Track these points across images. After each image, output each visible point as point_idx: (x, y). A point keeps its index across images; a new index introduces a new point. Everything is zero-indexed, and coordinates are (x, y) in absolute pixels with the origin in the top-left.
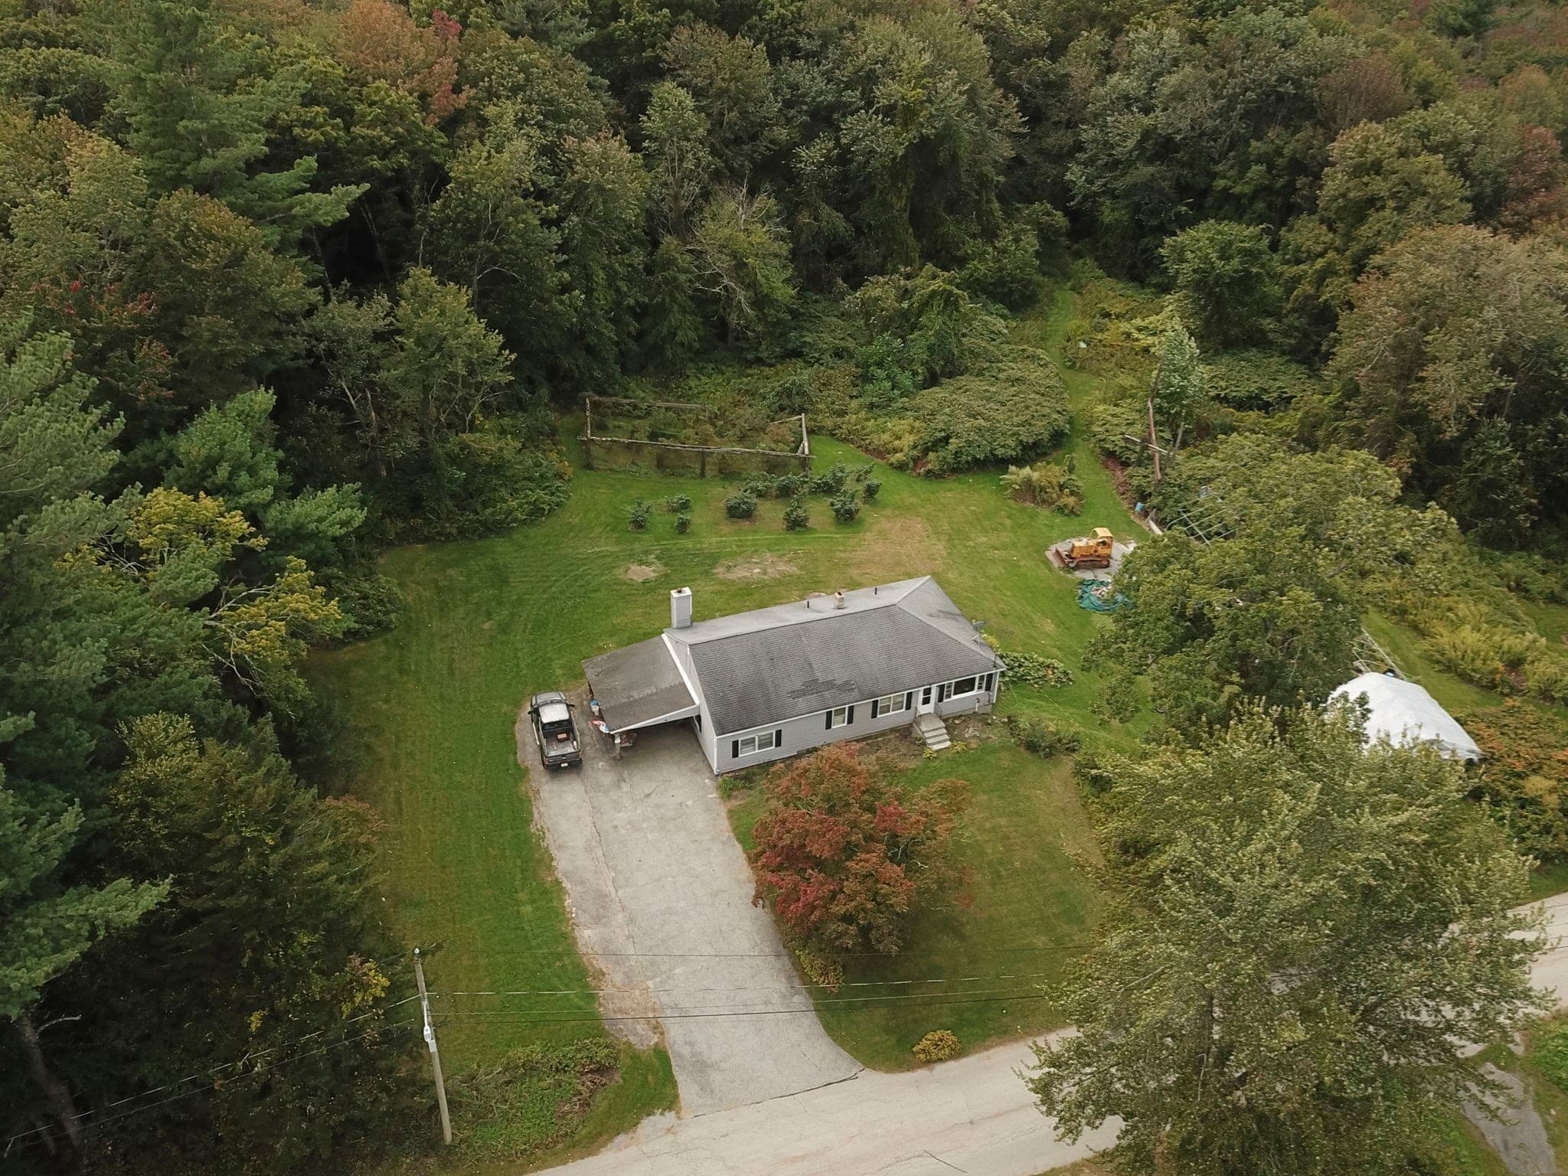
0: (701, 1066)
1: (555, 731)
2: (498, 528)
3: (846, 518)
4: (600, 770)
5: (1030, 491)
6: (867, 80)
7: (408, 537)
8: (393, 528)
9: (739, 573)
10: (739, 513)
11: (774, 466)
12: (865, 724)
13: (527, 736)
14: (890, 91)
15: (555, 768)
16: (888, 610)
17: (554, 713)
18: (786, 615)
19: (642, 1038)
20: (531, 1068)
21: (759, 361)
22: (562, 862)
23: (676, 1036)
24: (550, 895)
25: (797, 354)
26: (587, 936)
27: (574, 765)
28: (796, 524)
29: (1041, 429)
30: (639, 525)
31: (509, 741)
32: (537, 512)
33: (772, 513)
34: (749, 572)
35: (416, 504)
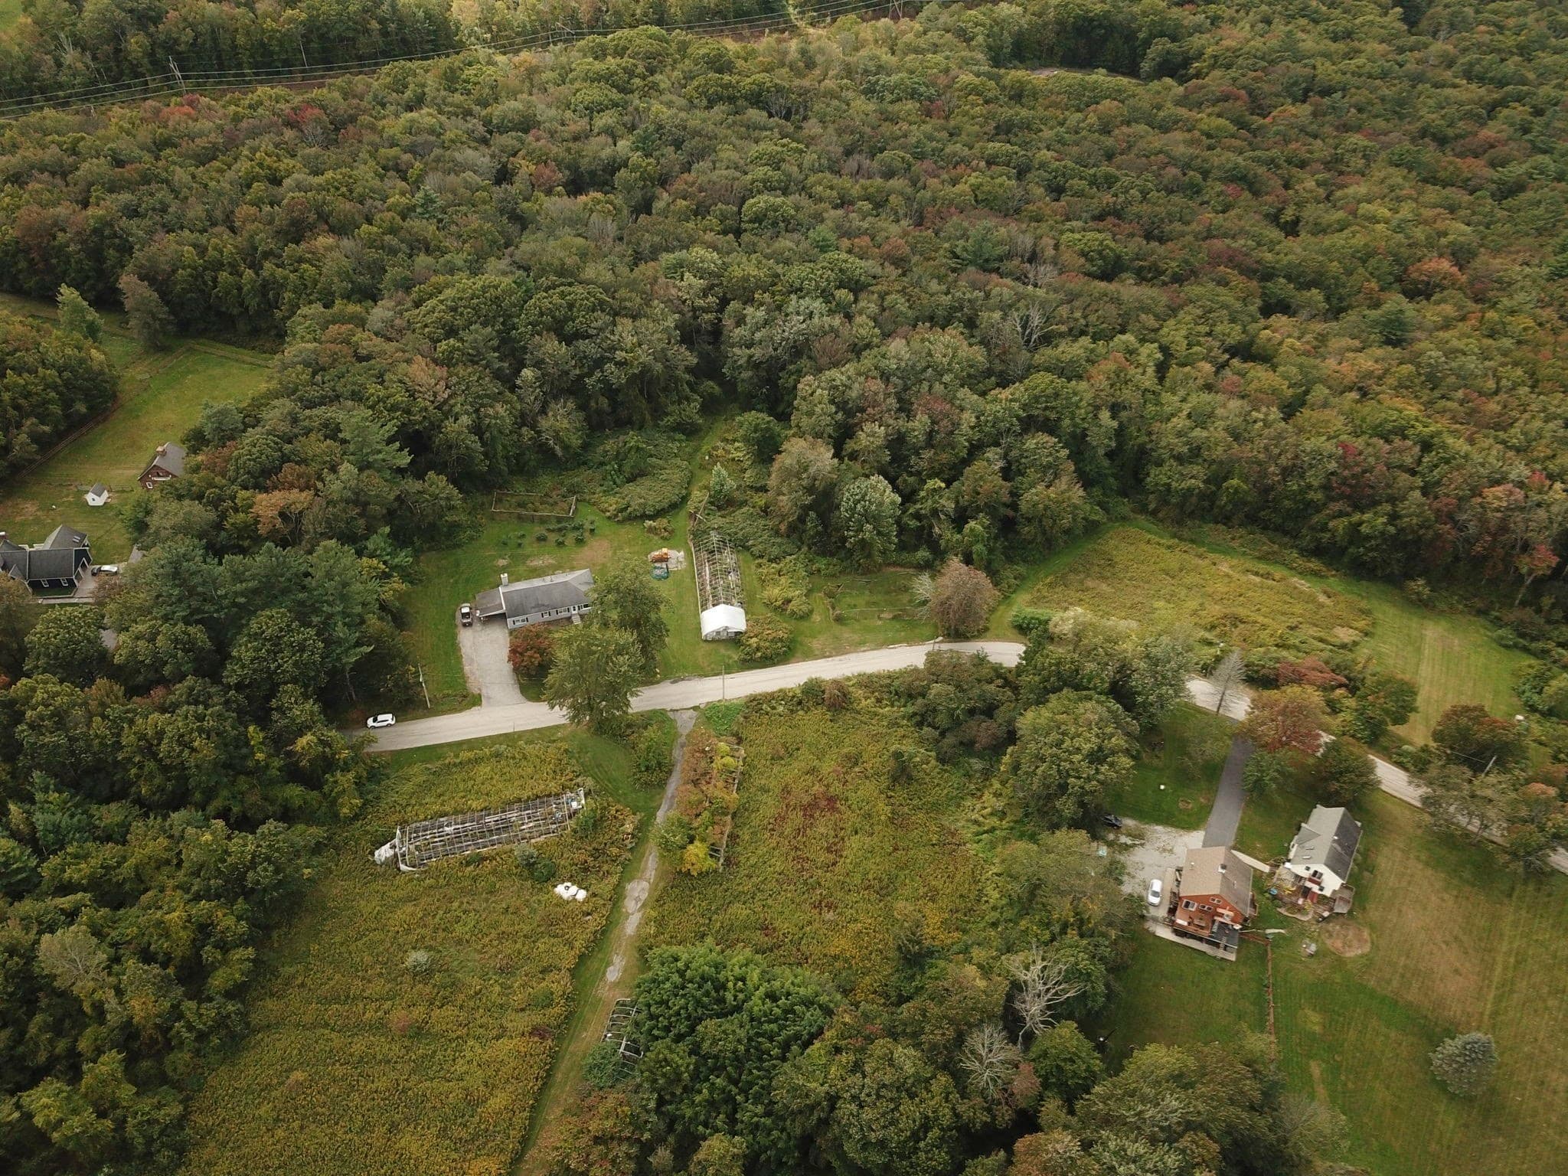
0: (489, 698)
1: (464, 615)
2: (458, 546)
3: (580, 542)
4: (477, 626)
5: (651, 530)
6: (613, 349)
7: (430, 549)
8: (426, 546)
9: (535, 563)
10: (541, 539)
11: (559, 520)
12: (554, 616)
13: (458, 616)
14: (620, 355)
15: (464, 625)
16: (565, 583)
17: (466, 610)
18: (548, 580)
19: (476, 691)
20: (449, 695)
21: (567, 469)
22: (463, 650)
23: (484, 692)
24: (459, 658)
25: (584, 463)
26: (467, 668)
27: (470, 624)
28: (560, 544)
29: (665, 504)
30: (505, 544)
31: (454, 617)
32: (471, 538)
33: (553, 537)
34: (537, 563)
35: (433, 538)
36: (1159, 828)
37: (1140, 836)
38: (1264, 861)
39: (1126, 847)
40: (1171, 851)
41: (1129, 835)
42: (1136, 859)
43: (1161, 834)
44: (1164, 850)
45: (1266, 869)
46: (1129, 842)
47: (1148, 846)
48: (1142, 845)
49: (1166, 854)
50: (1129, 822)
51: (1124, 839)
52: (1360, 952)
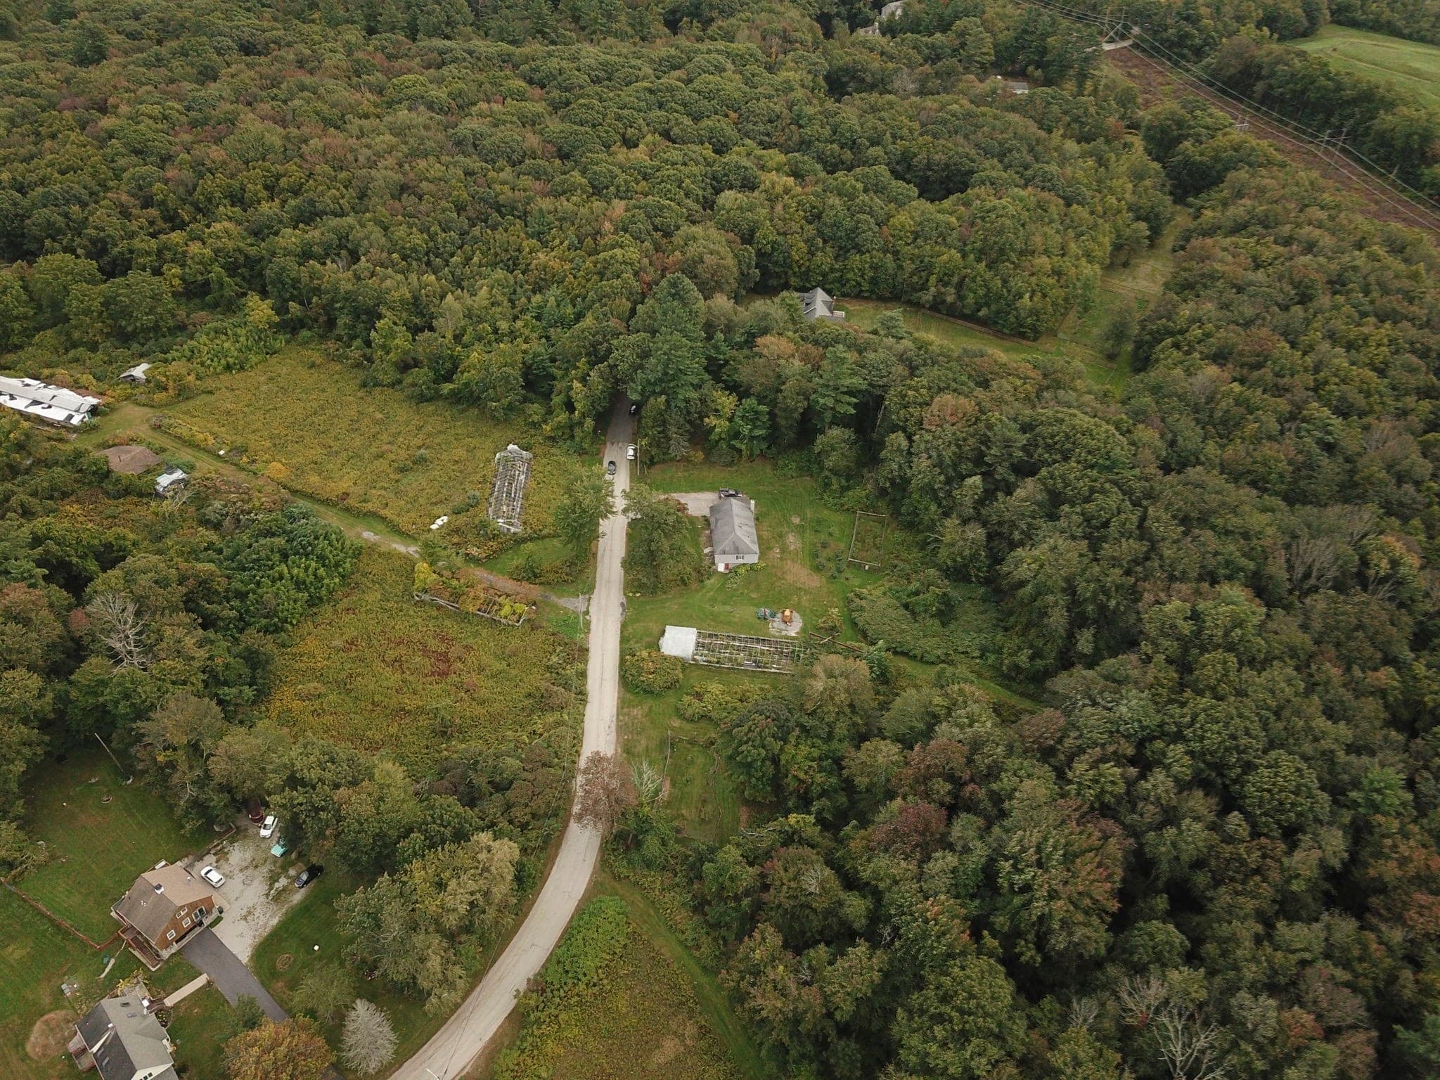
36: (275, 921)
37: (276, 899)
38: (176, 1006)
39: (273, 879)
40: (245, 918)
41: (284, 889)
42: (256, 883)
43: (270, 919)
44: (249, 912)
45: (169, 1002)
46: (277, 885)
47: (263, 899)
48: (267, 895)
49: (244, 912)
50: (297, 897)
51: (283, 882)
52: (32, 1039)
